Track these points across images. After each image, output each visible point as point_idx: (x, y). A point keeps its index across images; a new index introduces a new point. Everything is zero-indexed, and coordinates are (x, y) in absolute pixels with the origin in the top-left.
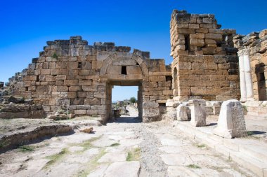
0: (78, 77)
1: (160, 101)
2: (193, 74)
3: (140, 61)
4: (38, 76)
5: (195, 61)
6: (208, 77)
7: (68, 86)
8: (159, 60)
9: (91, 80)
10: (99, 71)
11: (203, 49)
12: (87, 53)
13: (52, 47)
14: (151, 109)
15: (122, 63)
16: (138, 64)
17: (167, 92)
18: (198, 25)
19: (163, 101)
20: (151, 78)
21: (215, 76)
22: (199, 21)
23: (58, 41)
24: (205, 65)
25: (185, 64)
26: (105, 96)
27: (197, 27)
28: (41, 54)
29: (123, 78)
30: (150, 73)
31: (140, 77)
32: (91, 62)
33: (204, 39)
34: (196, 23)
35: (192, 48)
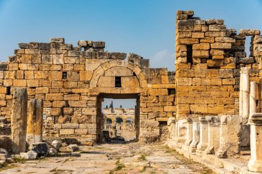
0: (63, 90)
1: (161, 119)
2: (194, 90)
3: (138, 71)
4: (9, 88)
5: (196, 76)
6: (209, 94)
7: (52, 102)
8: (160, 69)
9: (80, 94)
10: (88, 83)
11: (208, 61)
12: (73, 60)
13: (27, 51)
14: (149, 128)
15: (115, 74)
16: (134, 75)
17: (168, 108)
18: (203, 34)
19: (164, 119)
20: (151, 92)
21: (218, 93)
22: (204, 29)
23: (35, 44)
24: (207, 81)
25: (185, 79)
26: (95, 113)
27: (201, 35)
28: (12, 59)
29: (118, 91)
30: (149, 86)
31: (138, 91)
32: (78, 72)
33: (209, 50)
34: (201, 31)
35: (194, 61)
